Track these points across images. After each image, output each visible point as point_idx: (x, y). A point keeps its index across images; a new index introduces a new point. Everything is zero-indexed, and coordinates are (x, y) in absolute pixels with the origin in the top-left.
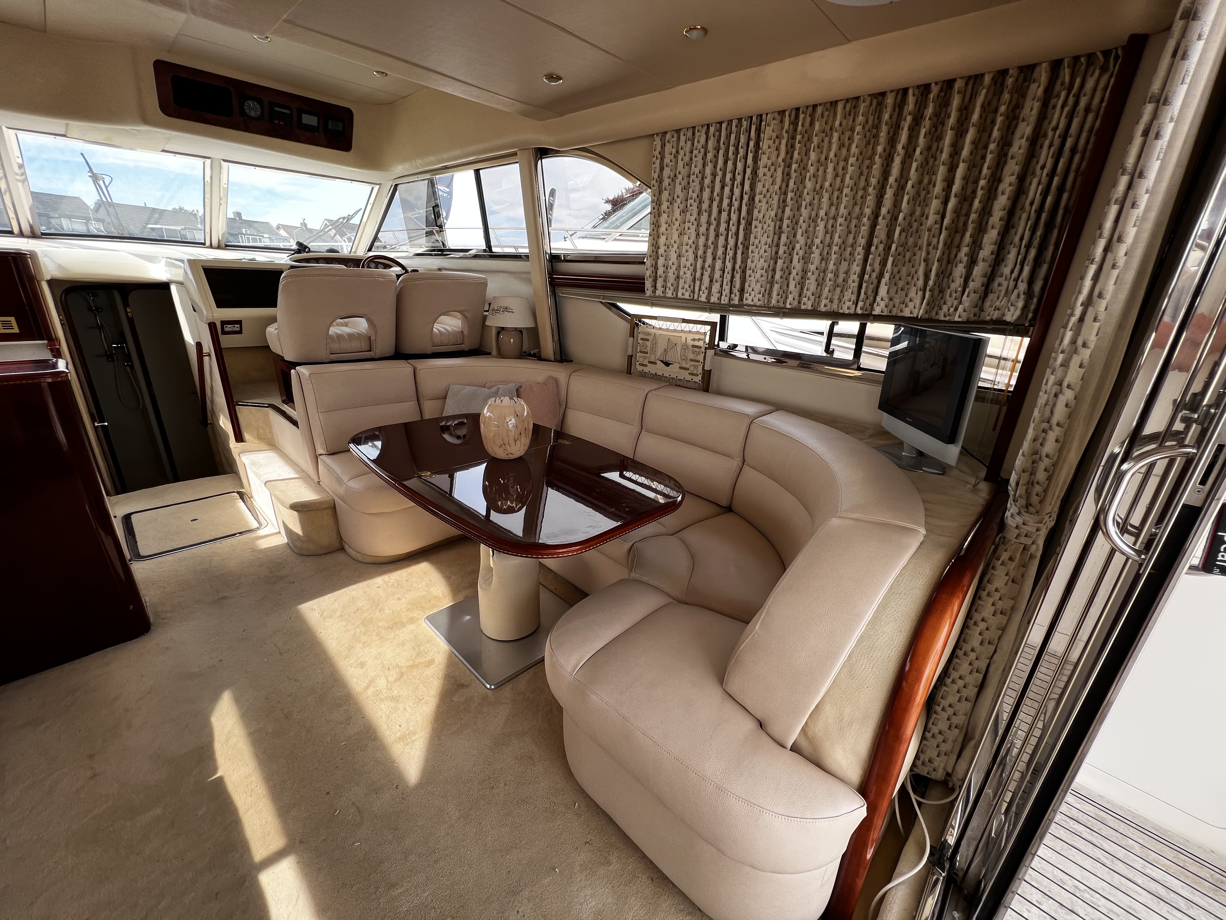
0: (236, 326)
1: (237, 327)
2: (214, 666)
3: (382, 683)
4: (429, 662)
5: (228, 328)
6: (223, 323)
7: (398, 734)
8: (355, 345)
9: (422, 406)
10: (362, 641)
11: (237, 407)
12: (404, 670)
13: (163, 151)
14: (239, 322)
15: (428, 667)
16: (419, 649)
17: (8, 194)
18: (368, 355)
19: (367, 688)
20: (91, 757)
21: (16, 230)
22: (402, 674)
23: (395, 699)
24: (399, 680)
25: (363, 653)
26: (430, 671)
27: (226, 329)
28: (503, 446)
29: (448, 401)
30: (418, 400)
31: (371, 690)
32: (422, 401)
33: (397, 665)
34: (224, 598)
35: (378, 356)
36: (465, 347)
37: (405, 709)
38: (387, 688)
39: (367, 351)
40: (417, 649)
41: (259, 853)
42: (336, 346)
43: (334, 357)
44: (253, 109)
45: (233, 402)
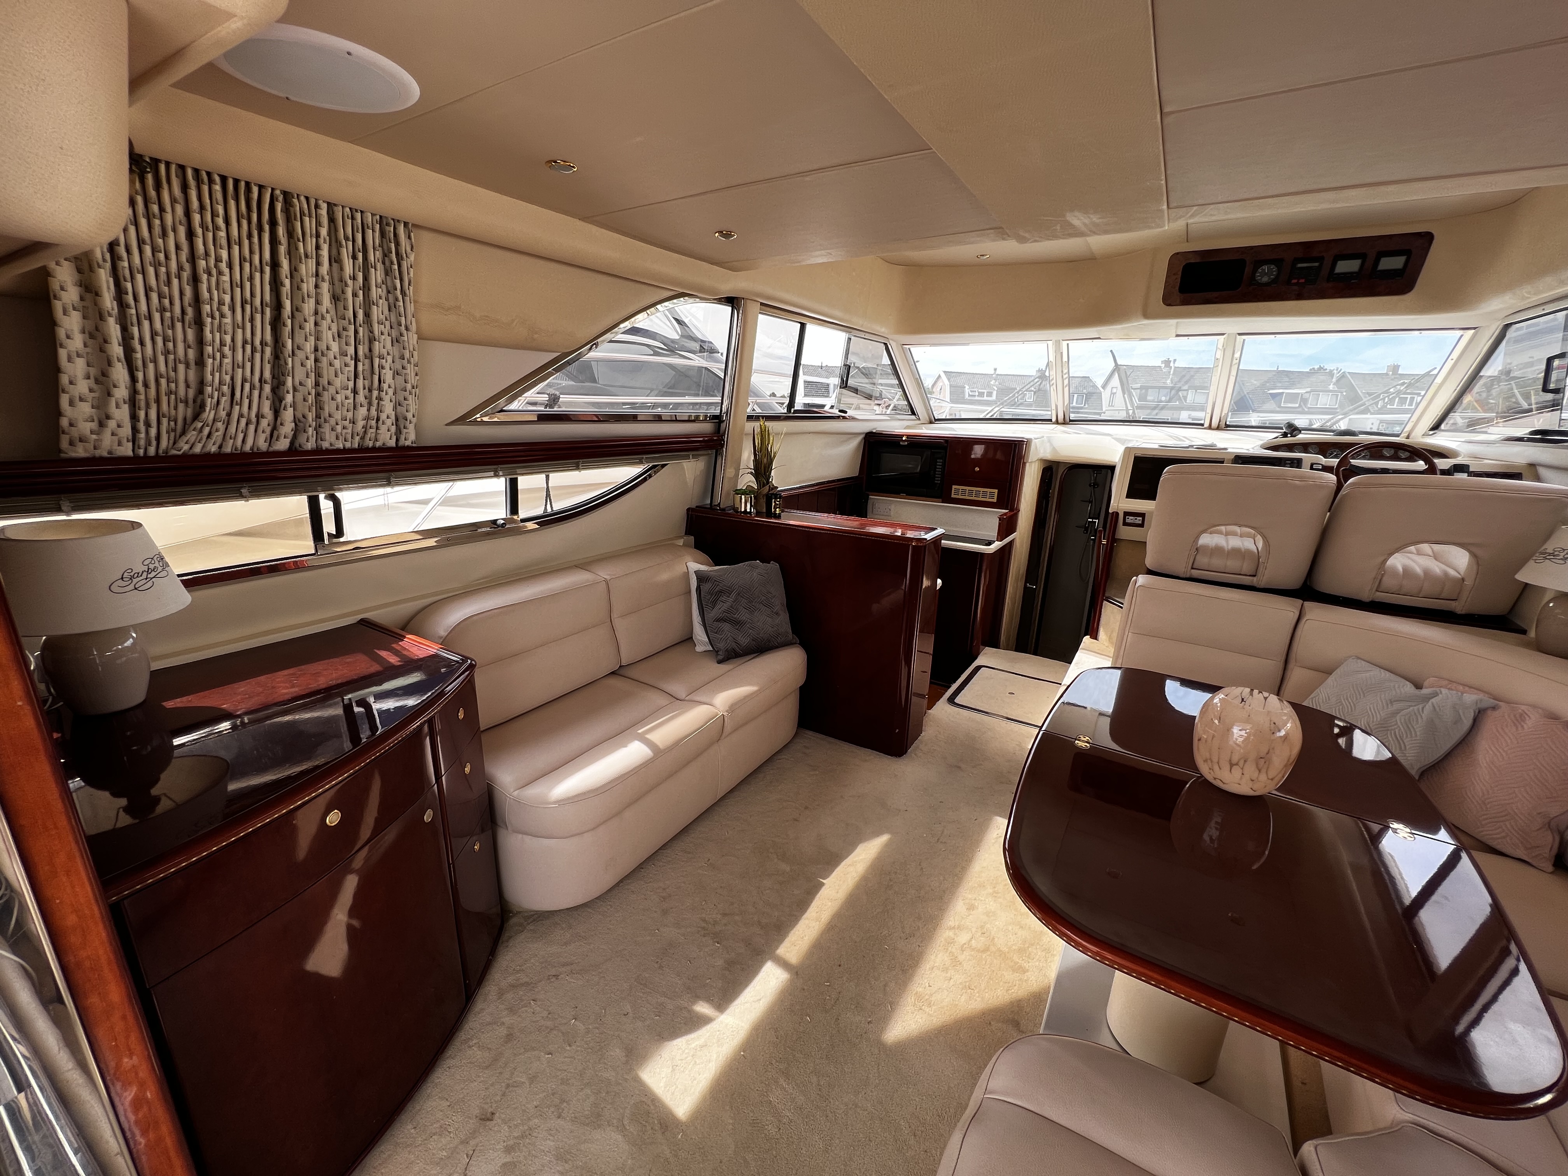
0: (1138, 518)
1: (1139, 520)
2: (900, 811)
3: (963, 938)
4: (1021, 967)
5: (1130, 519)
6: (1127, 514)
7: (921, 989)
8: (1232, 564)
9: (1288, 673)
10: (996, 889)
11: (1105, 602)
12: (993, 949)
13: (1177, 336)
14: (1142, 515)
15: (1013, 971)
16: (1028, 947)
17: (1067, 388)
18: (1247, 580)
19: (951, 928)
20: (806, 808)
21: (1054, 420)
22: (986, 950)
23: (956, 962)
24: (978, 951)
25: (983, 899)
26: (1008, 976)
27: (1128, 521)
28: (1209, 761)
29: (1331, 680)
30: (1286, 662)
31: (950, 934)
32: (1291, 665)
33: (993, 939)
34: (959, 767)
35: (1262, 585)
36: (1459, 607)
37: (951, 978)
38: (962, 946)
39: (1250, 576)
40: (1027, 946)
41: (782, 951)
42: (1202, 560)
43: (1196, 573)
44: (1265, 274)
45: (1104, 595)
